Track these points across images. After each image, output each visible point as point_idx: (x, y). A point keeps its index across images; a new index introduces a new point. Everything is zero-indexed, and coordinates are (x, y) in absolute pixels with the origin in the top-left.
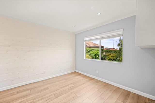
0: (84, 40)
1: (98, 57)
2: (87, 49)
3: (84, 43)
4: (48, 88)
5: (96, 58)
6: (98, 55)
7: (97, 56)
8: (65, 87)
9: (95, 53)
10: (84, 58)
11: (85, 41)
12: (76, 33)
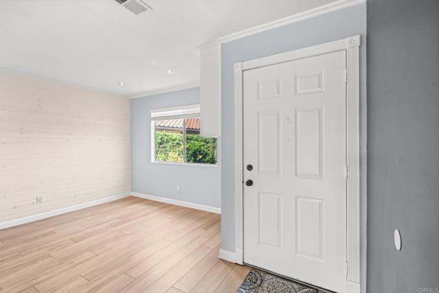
0: (152, 116)
1: (203, 158)
2: (174, 138)
3: (153, 122)
4: (53, 233)
5: (195, 161)
6: (202, 154)
7: (200, 157)
8: (98, 225)
9: (194, 148)
10: (153, 160)
11: (155, 118)
12: (134, 97)
